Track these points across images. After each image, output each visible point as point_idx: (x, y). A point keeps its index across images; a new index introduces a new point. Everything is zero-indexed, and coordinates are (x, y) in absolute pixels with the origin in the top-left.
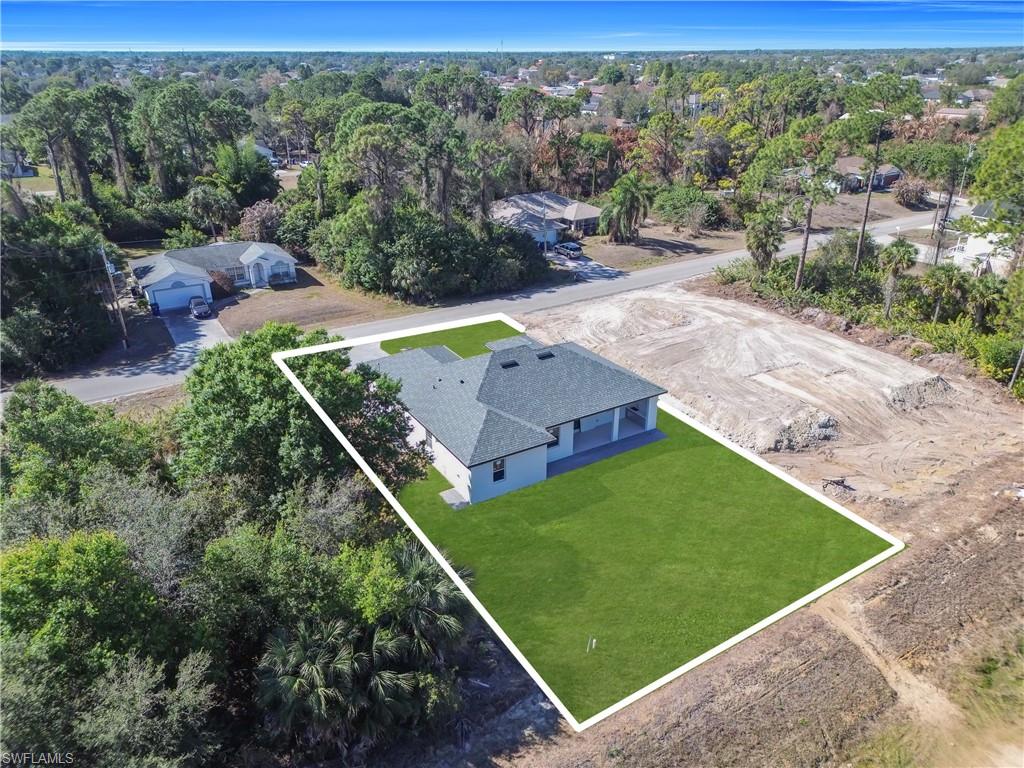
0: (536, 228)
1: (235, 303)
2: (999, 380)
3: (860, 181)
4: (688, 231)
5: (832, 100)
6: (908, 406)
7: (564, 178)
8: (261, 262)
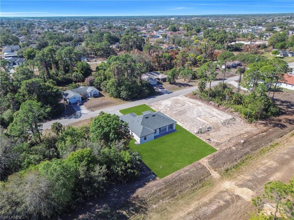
0: (152, 81)
1: (87, 101)
2: (245, 118)
3: (230, 66)
4: (187, 80)
5: (228, 41)
6: (226, 124)
7: (159, 66)
8: (92, 92)
